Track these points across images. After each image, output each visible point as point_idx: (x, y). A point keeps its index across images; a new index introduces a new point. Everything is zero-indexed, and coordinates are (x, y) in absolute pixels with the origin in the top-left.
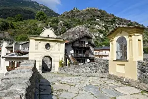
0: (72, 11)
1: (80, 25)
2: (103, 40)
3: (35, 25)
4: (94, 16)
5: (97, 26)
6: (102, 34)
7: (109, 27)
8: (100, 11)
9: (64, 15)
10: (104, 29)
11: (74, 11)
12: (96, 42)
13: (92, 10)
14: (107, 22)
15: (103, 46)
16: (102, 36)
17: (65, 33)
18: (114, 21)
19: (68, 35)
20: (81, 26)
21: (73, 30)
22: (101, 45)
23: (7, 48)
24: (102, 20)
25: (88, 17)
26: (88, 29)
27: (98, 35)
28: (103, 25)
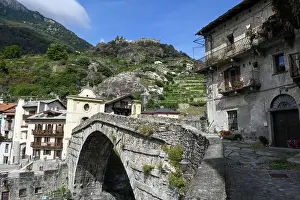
0: (113, 43)
1: (126, 71)
2: (161, 98)
3: (46, 67)
4: (152, 55)
5: (154, 74)
6: (162, 89)
7: (174, 76)
8: (163, 46)
9: (98, 50)
10: (166, 80)
11: (117, 42)
12: (151, 102)
13: (150, 44)
14: (172, 68)
15: (162, 107)
16: (160, 91)
17: (99, 85)
18: (185, 66)
19: (106, 88)
20: (128, 73)
21: (113, 79)
22: (157, 107)
24: (165, 63)
25: (142, 56)
26: (138, 79)
27: (154, 90)
28: (165, 72)
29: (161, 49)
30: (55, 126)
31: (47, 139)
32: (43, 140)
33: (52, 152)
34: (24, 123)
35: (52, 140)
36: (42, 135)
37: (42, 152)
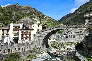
4: (31, 12)
5: (35, 19)
7: (41, 20)
8: (34, 9)
14: (39, 17)
18: (43, 17)
21: (23, 19)
23: (13, 26)
24: (36, 15)
25: (28, 12)
26: (31, 20)
29: (34, 10)
30: (28, 31)
31: (26, 35)
32: (25, 35)
33: (28, 39)
34: (13, 31)
35: (28, 35)
36: (24, 34)
37: (24, 39)
